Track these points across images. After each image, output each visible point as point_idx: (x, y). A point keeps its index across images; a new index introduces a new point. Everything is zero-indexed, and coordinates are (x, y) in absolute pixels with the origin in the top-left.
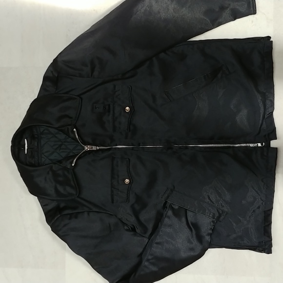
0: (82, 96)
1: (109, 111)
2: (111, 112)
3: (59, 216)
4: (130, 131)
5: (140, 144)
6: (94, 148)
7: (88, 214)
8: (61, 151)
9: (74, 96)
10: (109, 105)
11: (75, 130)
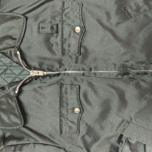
0: (27, 15)
1: (57, 32)
2: (60, 33)
3: (3, 147)
4: (80, 54)
5: (91, 69)
6: (41, 73)
7: (34, 147)
8: (6, 76)
9: (18, 15)
10: (57, 25)
11: (18, 53)
